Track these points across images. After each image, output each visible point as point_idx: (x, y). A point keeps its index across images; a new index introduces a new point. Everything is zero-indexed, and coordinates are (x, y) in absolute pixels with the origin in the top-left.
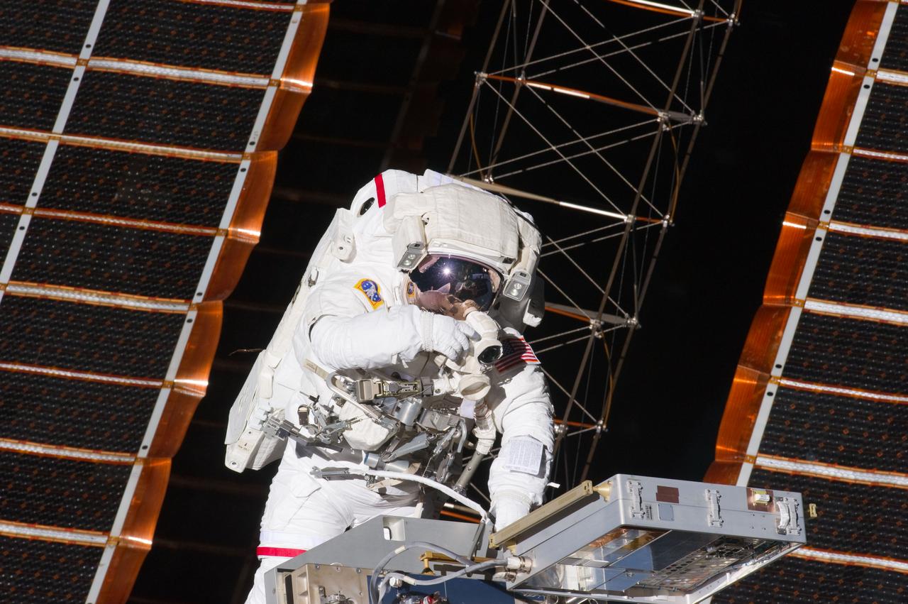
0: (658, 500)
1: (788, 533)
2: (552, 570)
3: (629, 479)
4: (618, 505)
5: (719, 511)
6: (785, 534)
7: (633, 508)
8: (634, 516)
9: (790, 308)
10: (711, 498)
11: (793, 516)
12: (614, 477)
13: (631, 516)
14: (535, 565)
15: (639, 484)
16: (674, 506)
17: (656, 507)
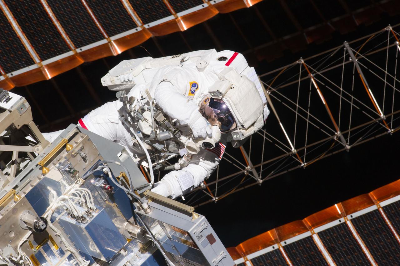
0: (207, 237)
2: (153, 221)
3: (206, 222)
4: (194, 225)
5: (220, 261)
7: (197, 231)
9: (308, 231)
10: (222, 255)
12: (202, 216)
13: (194, 232)
14: (150, 214)
15: (207, 226)
16: (209, 244)
17: (204, 238)
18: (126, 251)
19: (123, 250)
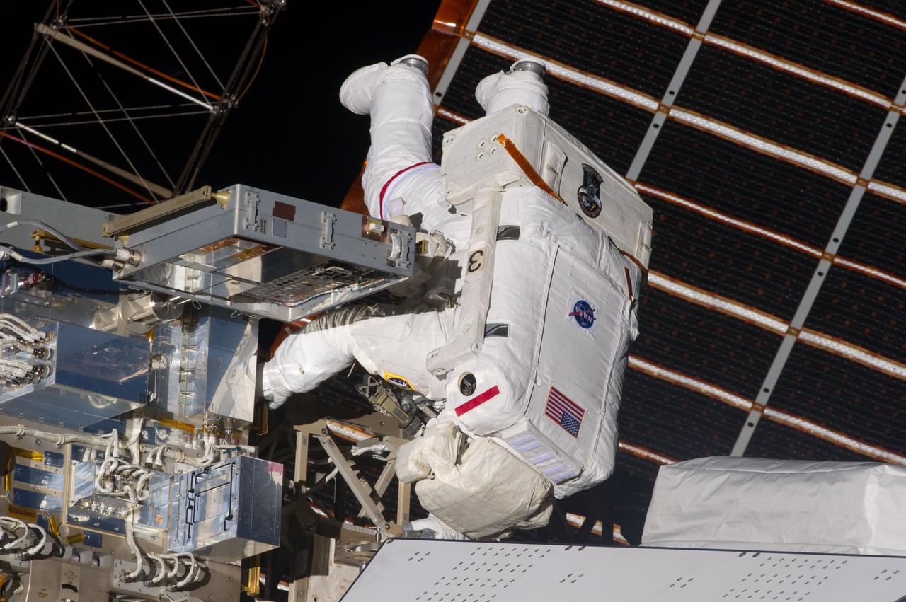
0: (273, 215)
1: (397, 265)
2: (162, 266)
3: (249, 191)
4: (234, 213)
5: (333, 234)
6: (394, 266)
7: (248, 219)
8: (247, 227)
9: (459, 38)
10: (327, 220)
11: (404, 249)
12: (233, 186)
13: (244, 227)
14: (143, 259)
15: (258, 197)
16: (289, 223)
17: (271, 222)
18: (162, 357)
19: (153, 360)
